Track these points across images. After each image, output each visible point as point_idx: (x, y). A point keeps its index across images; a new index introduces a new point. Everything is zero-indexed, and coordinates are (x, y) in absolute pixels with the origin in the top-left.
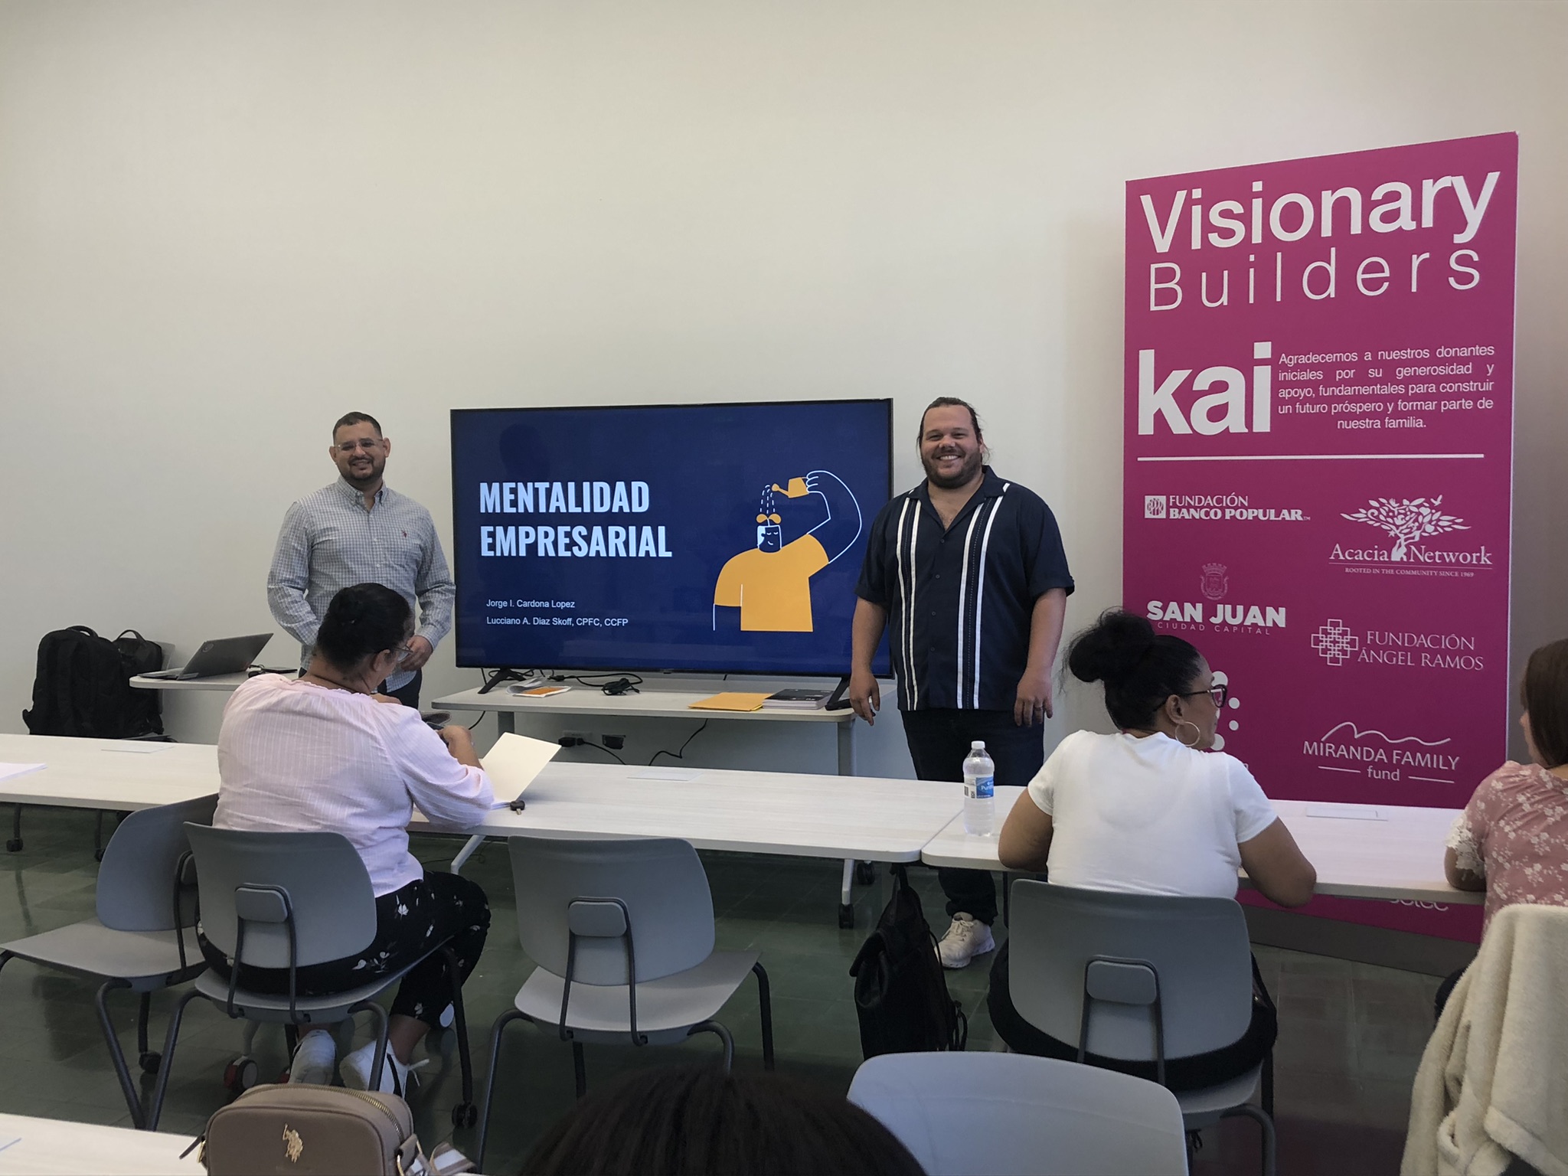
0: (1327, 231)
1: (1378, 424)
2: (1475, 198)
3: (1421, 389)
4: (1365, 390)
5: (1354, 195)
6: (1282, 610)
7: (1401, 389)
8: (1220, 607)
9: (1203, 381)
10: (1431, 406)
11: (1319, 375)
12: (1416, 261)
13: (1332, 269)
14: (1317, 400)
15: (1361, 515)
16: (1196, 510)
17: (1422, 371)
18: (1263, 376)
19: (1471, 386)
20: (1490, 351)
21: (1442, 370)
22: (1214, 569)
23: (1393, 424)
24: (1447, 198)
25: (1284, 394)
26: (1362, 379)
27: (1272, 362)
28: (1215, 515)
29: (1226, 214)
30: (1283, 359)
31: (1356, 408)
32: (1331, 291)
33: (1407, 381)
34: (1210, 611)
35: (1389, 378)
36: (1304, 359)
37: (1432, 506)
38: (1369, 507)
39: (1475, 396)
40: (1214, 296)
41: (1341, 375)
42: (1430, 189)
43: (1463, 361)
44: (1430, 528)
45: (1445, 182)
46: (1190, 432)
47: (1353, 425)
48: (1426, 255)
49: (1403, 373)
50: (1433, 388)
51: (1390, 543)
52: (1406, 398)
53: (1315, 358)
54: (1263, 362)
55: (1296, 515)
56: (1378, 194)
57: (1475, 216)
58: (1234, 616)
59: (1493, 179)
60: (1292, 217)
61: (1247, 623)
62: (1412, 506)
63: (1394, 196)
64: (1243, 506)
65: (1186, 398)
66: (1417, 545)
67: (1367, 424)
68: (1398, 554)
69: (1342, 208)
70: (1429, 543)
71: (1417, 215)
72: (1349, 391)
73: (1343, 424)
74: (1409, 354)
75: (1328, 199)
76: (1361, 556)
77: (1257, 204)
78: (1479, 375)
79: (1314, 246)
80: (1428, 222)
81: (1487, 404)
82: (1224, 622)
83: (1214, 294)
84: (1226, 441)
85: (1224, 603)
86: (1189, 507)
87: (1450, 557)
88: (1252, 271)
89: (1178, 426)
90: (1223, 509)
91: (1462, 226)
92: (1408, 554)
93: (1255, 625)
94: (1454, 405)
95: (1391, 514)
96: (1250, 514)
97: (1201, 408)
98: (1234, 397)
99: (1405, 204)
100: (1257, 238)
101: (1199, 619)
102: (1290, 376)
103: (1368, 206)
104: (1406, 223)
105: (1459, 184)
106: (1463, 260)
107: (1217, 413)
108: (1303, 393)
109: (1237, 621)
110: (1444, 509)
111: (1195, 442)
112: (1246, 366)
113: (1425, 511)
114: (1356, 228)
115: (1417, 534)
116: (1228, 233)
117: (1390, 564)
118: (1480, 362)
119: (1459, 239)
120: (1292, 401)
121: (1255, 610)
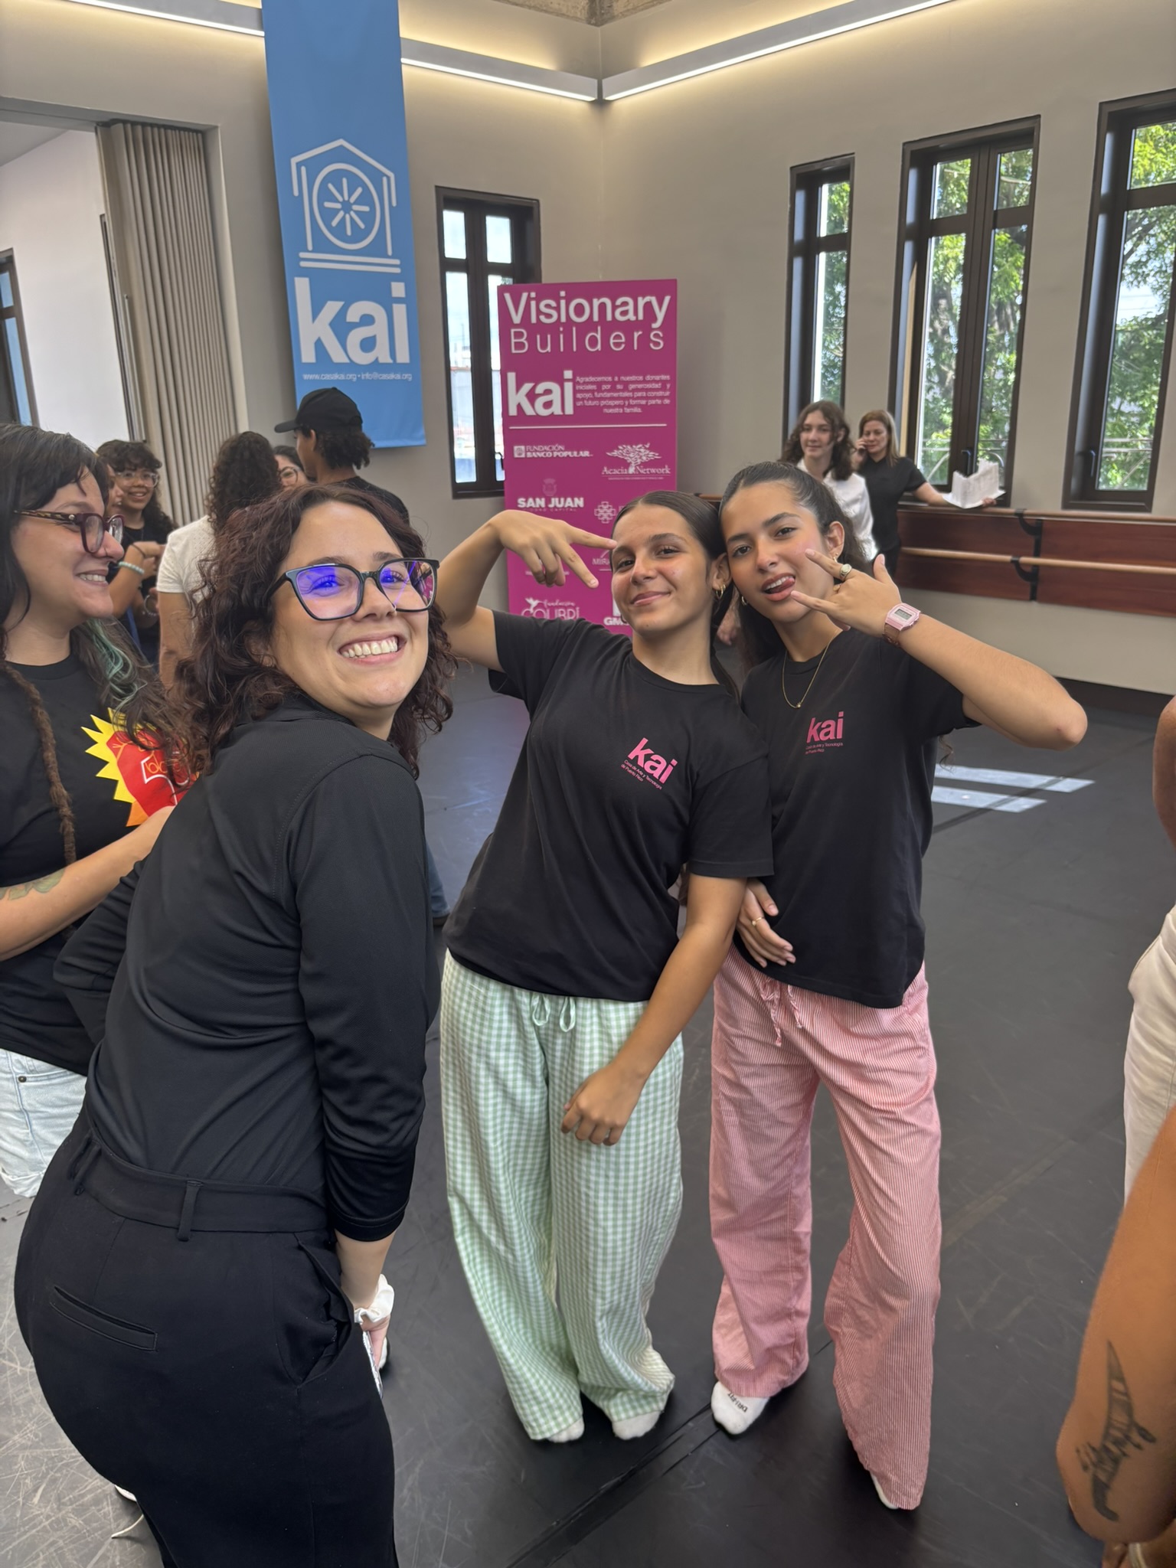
0: (596, 318)
1: (621, 411)
2: (660, 305)
3: (639, 394)
4: (615, 395)
5: (608, 301)
6: (582, 499)
7: (631, 394)
8: (553, 499)
9: (540, 389)
10: (643, 402)
11: (594, 387)
12: (636, 335)
13: (599, 337)
14: (593, 399)
15: (615, 453)
16: (541, 452)
17: (640, 386)
18: (569, 386)
19: (660, 394)
20: (668, 377)
21: (649, 386)
22: (549, 481)
23: (628, 410)
24: (648, 307)
25: (579, 396)
26: (613, 389)
27: (573, 380)
28: (549, 455)
29: (548, 306)
30: (578, 379)
31: (611, 403)
32: (599, 347)
33: (634, 391)
34: (548, 501)
35: (626, 389)
36: (587, 379)
37: (646, 448)
38: (618, 449)
39: (662, 398)
40: (544, 346)
41: (605, 387)
42: (641, 302)
43: (657, 382)
44: (644, 458)
45: (648, 299)
46: (534, 414)
47: (611, 411)
48: (640, 333)
49: (632, 387)
50: (644, 394)
51: (627, 465)
52: (633, 398)
53: (592, 379)
54: (568, 380)
55: (586, 454)
56: (619, 302)
57: (660, 315)
58: (560, 502)
59: (667, 299)
60: (579, 310)
61: (566, 506)
62: (637, 447)
63: (625, 304)
64: (561, 450)
65: (532, 397)
66: (639, 465)
67: (616, 410)
68: (631, 470)
69: (602, 307)
70: (645, 465)
71: (636, 312)
72: (609, 395)
73: (606, 411)
74: (633, 378)
75: (596, 302)
76: (616, 472)
77: (563, 303)
78: (663, 388)
79: (590, 325)
80: (641, 316)
81: (667, 401)
82: (555, 507)
83: (544, 345)
84: (552, 419)
85: (555, 496)
86: (536, 451)
87: (653, 471)
88: (562, 336)
89: (529, 411)
90: (552, 452)
91: (655, 319)
92: (636, 470)
93: (569, 507)
94: (653, 402)
95: (628, 452)
96: (565, 454)
97: (540, 402)
98: (556, 396)
99: (631, 307)
100: (563, 319)
101: (543, 505)
102: (581, 387)
103: (614, 308)
104: (631, 316)
105: (653, 300)
106: (656, 336)
107: (548, 405)
108: (588, 395)
109: (561, 506)
110: (650, 449)
111: (537, 419)
112: (561, 382)
113: (642, 450)
114: (609, 318)
115: (639, 461)
116: (549, 316)
117: (629, 475)
118: (664, 383)
119: (655, 326)
120: (583, 399)
121: (569, 500)
